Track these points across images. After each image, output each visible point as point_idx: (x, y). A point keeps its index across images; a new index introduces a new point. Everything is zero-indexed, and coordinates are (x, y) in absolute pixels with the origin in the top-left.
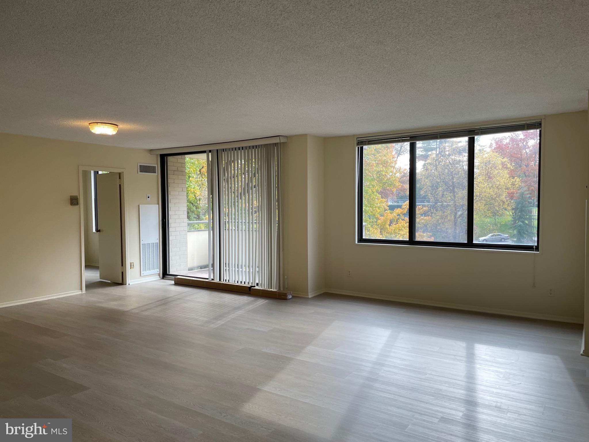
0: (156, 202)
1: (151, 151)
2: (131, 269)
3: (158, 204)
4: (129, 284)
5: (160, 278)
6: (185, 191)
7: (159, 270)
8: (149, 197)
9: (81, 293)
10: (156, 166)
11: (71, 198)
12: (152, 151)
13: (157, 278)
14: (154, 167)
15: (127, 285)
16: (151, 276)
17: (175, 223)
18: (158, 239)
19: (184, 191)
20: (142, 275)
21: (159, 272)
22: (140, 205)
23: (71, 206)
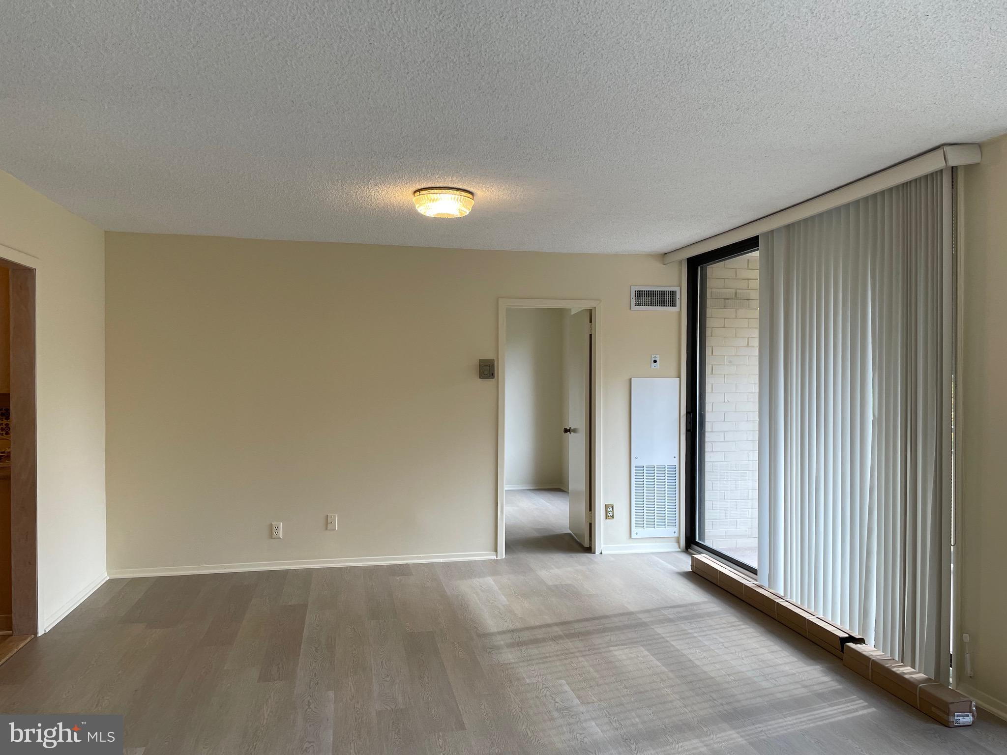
0: (674, 372)
1: (664, 256)
2: (606, 518)
3: (679, 377)
4: (601, 553)
5: (680, 548)
6: (753, 347)
7: (676, 529)
8: (655, 361)
9: (495, 557)
10: (677, 289)
11: (480, 366)
12: (666, 255)
13: (673, 547)
14: (673, 293)
15: (596, 553)
16: (658, 540)
17: (724, 421)
18: (677, 456)
19: (751, 347)
20: (633, 536)
21: (676, 535)
22: (632, 379)
23: (479, 379)
